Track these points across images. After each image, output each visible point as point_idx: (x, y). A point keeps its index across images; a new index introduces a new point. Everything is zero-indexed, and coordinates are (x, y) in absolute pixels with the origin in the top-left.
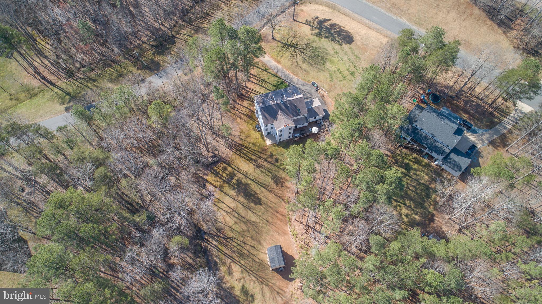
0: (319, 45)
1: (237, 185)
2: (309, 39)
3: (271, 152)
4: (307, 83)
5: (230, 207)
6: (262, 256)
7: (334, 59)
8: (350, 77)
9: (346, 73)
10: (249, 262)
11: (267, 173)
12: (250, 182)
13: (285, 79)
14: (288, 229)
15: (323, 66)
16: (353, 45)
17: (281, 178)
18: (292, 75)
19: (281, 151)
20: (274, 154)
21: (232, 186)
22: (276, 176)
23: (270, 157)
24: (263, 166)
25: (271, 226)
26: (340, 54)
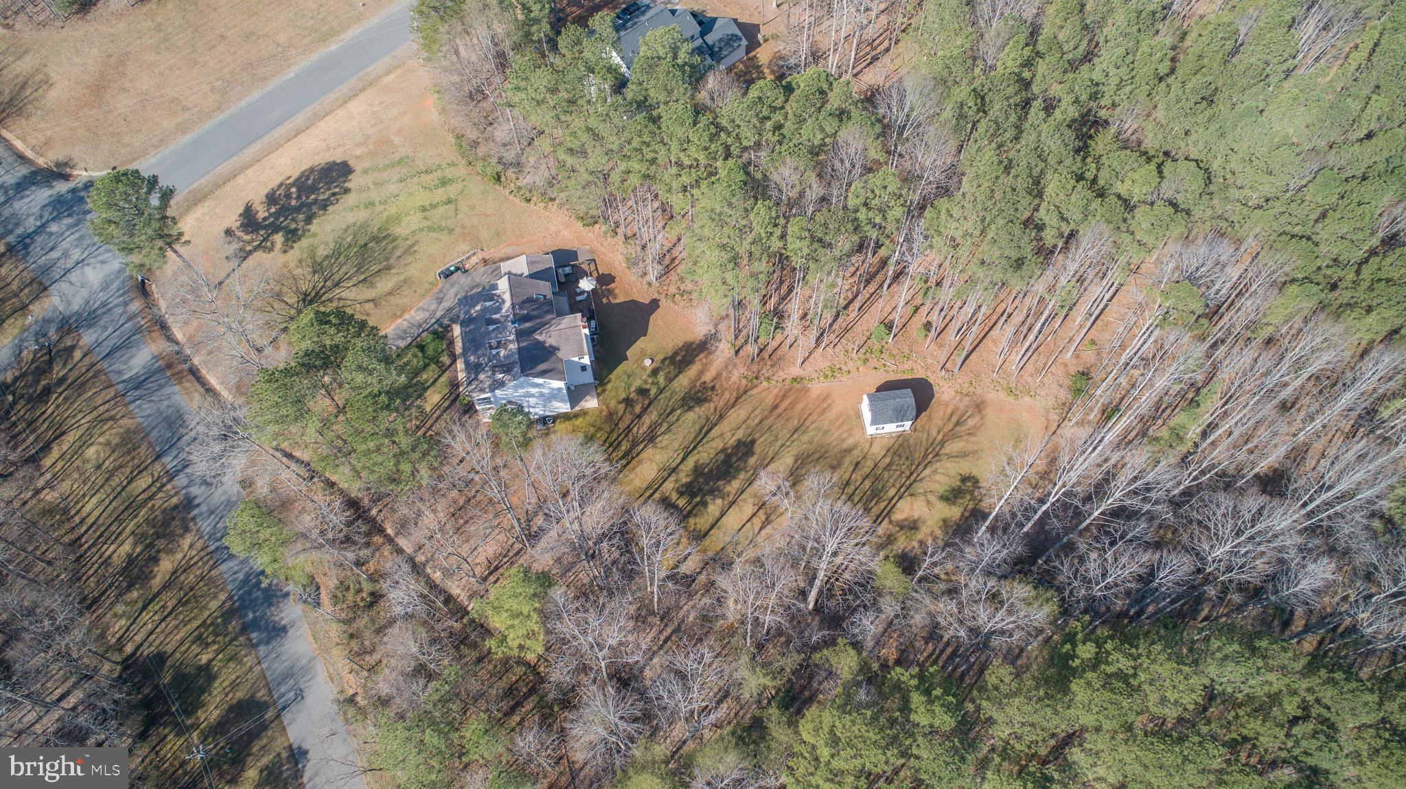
0: (330, 239)
1: (693, 495)
2: (300, 261)
3: (620, 402)
4: (436, 290)
5: (754, 515)
6: (878, 450)
7: (386, 214)
8: (452, 190)
9: (440, 195)
10: (890, 477)
11: (672, 418)
12: (691, 462)
13: (409, 340)
14: (817, 388)
15: (399, 241)
16: (358, 166)
17: (691, 389)
18: (399, 321)
19: (619, 377)
20: (624, 396)
21: (694, 508)
22: (683, 399)
23: (632, 406)
24: (653, 427)
25: (808, 423)
26: (375, 196)
